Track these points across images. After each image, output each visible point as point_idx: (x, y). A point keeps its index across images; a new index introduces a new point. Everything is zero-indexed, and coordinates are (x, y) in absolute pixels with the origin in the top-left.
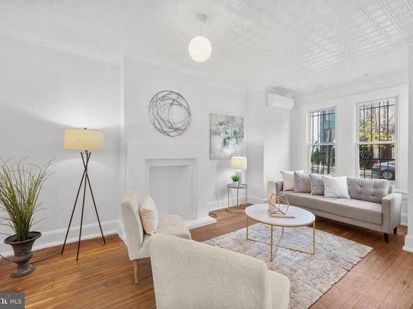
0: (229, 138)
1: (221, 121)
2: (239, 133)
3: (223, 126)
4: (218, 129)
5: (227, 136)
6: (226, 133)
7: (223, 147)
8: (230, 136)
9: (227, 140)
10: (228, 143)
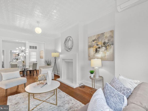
0: (99, 48)
1: (94, 39)
2: (108, 43)
3: (95, 41)
4: (92, 44)
5: (98, 46)
6: (97, 45)
7: (95, 54)
8: (100, 46)
9: (98, 49)
10: (99, 51)
